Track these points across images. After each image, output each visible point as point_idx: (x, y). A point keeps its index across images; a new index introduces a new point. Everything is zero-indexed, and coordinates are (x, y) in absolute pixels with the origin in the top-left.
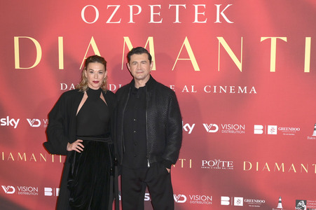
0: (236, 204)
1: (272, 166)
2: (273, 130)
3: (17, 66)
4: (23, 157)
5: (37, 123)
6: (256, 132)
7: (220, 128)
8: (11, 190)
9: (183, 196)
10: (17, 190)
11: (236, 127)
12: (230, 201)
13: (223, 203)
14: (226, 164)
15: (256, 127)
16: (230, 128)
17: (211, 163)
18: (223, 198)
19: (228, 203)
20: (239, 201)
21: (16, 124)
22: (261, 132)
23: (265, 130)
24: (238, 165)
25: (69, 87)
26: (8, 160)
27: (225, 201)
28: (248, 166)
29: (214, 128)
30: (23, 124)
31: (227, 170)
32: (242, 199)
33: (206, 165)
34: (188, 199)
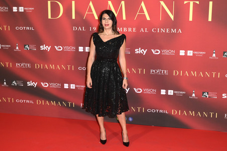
0: (169, 94)
1: (189, 73)
2: (190, 53)
3: (50, 17)
4: (52, 67)
5: (60, 48)
6: (181, 54)
7: (161, 52)
8: (46, 85)
9: (140, 89)
10: (49, 85)
11: (170, 51)
12: (166, 92)
13: (162, 93)
14: (164, 72)
15: (181, 51)
16: (166, 52)
17: (156, 71)
18: (162, 90)
19: (165, 93)
20: (171, 92)
21: (49, 49)
22: (184, 54)
23: (186, 53)
24: (170, 72)
25: (78, 29)
26: (44, 69)
27: (163, 92)
28: (176, 73)
29: (158, 52)
30: (53, 49)
31: (165, 75)
32: (172, 91)
33: (153, 72)
34: (143, 91)
